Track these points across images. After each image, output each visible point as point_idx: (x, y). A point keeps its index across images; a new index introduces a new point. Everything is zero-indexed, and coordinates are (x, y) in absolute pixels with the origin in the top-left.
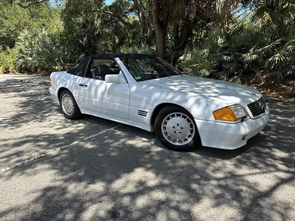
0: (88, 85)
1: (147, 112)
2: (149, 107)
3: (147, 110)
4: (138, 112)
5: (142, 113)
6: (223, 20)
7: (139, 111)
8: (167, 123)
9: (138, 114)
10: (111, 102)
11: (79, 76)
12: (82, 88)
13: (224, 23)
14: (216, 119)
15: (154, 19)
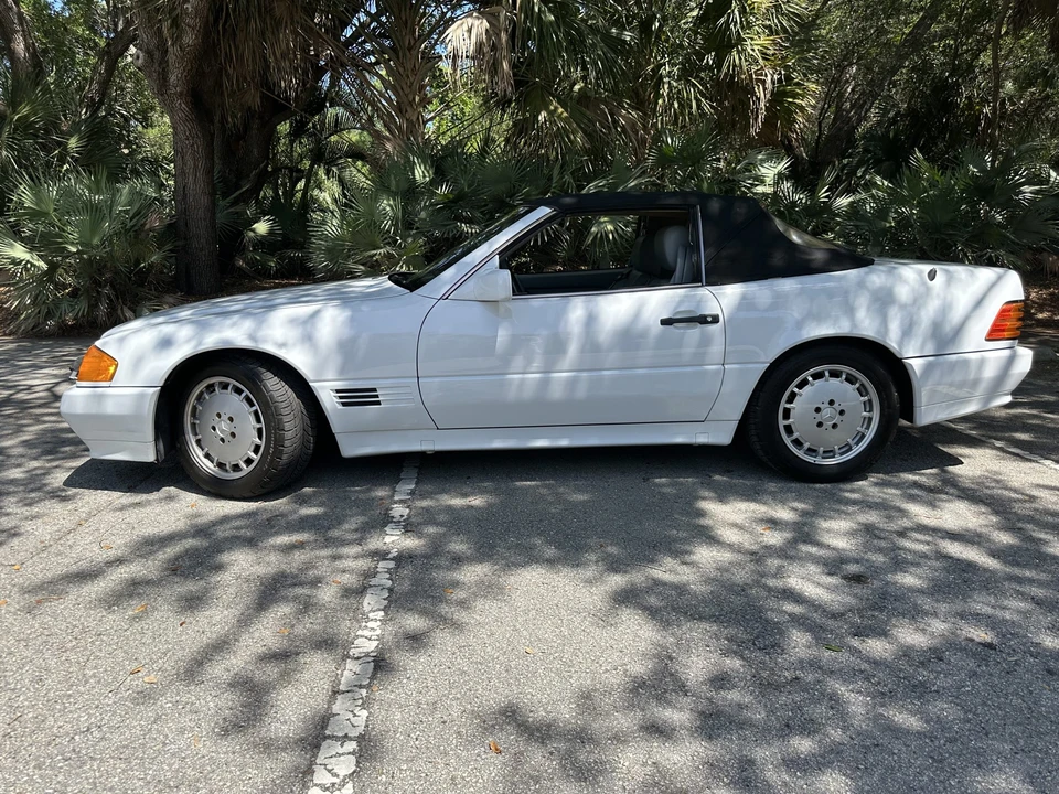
13: (414, 119)
15: (173, 78)
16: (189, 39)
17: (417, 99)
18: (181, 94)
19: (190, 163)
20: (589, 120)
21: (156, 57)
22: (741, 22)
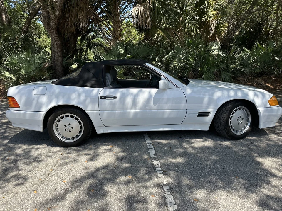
0: (118, 95)
1: (209, 112)
2: (212, 107)
3: (209, 110)
4: (198, 114)
5: (203, 114)
6: (117, 32)
7: (199, 112)
8: (232, 117)
9: (198, 116)
10: (159, 111)
11: (92, 86)
12: (107, 101)
13: (118, 35)
14: (270, 105)
15: (52, 24)
16: (57, 13)
17: (119, 29)
18: (54, 29)
19: (56, 48)
20: (169, 35)
21: (47, 18)
22: (208, 7)
